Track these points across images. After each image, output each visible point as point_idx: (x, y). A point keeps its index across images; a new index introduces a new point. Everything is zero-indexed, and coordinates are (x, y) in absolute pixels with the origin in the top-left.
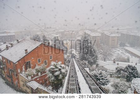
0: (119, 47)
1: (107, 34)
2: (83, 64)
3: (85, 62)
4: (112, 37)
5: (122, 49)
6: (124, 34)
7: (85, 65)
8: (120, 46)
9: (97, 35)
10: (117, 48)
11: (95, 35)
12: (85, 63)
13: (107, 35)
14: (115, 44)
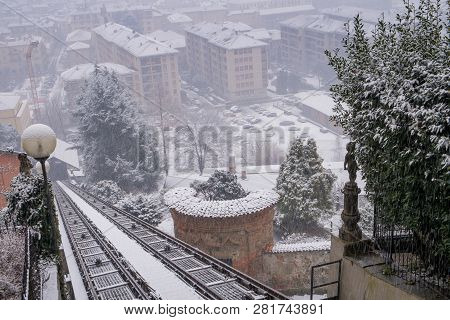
0: (275, 96)
1: (212, 41)
2: (99, 192)
3: (107, 185)
4: (236, 51)
5: (289, 103)
6: (294, 30)
7: (108, 196)
8: (278, 92)
9: (161, 51)
10: (267, 100)
11: (150, 52)
12: (108, 189)
13: (214, 46)
14: (252, 83)
